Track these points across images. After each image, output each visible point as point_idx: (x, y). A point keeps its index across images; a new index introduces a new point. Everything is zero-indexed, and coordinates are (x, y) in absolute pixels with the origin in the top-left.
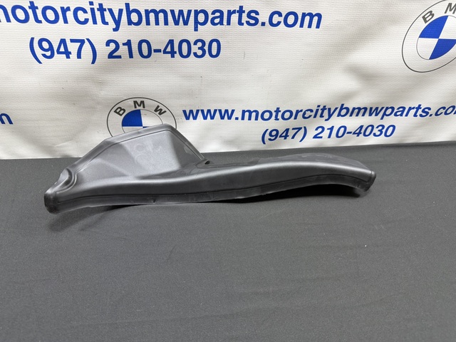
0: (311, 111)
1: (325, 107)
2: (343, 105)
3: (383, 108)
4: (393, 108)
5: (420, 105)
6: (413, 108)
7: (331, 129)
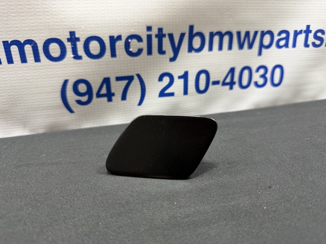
0: (139, 39)
1: (160, 30)
2: (191, 28)
3: (256, 33)
4: (270, 33)
5: (308, 27)
6: (301, 32)
7: (185, 76)
